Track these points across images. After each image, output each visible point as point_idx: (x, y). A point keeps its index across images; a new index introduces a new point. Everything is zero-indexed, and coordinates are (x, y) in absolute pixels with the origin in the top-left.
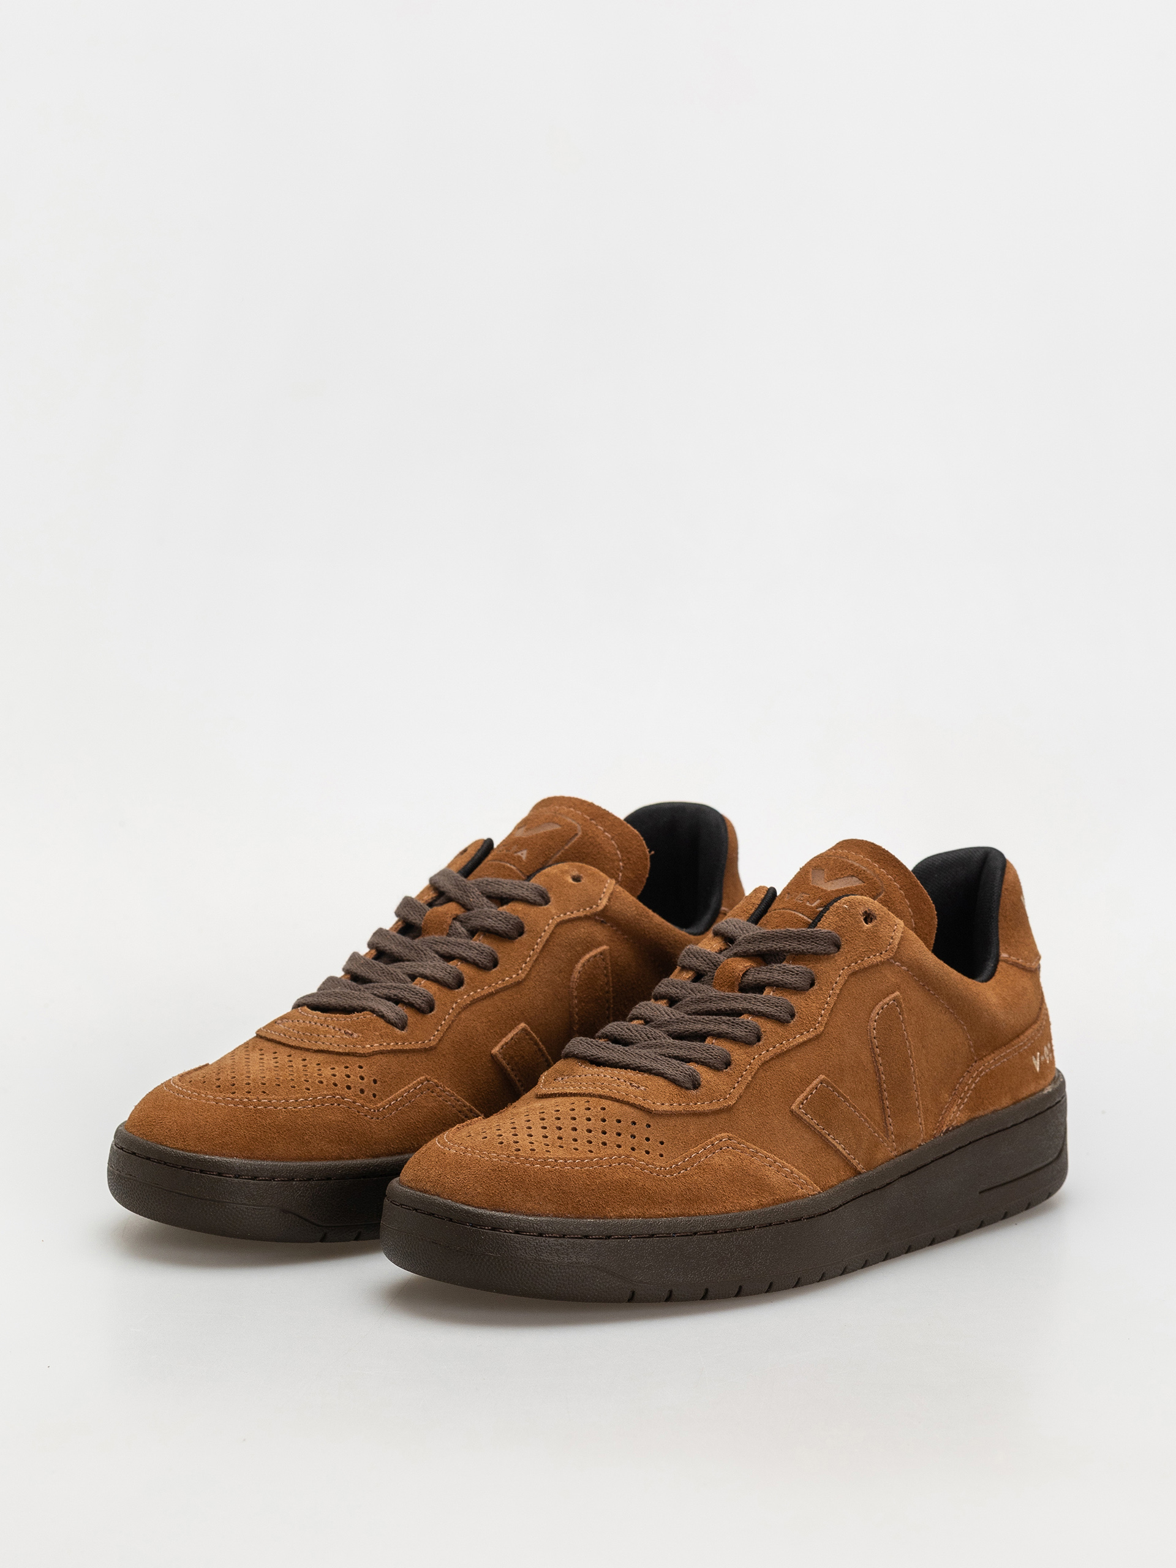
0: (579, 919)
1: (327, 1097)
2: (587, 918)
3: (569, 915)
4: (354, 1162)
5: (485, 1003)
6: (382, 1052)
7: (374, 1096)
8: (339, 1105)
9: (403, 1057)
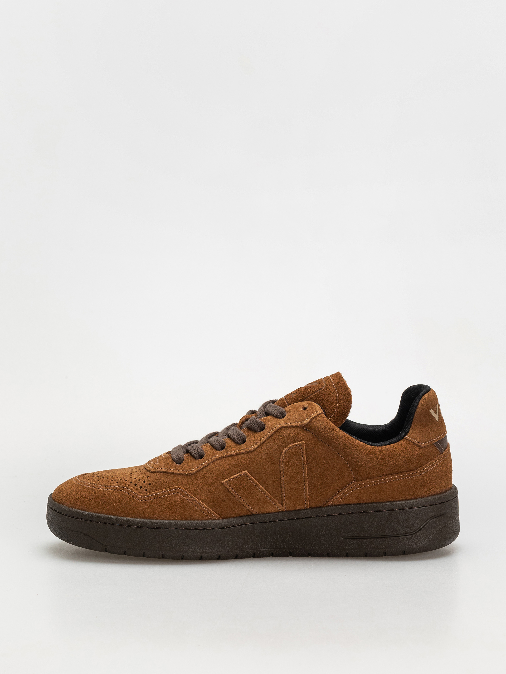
0: (292, 427)
1: (120, 487)
2: (296, 427)
3: (289, 424)
4: (124, 518)
5: (229, 458)
6: (160, 472)
7: (146, 490)
8: (124, 491)
9: (171, 476)
